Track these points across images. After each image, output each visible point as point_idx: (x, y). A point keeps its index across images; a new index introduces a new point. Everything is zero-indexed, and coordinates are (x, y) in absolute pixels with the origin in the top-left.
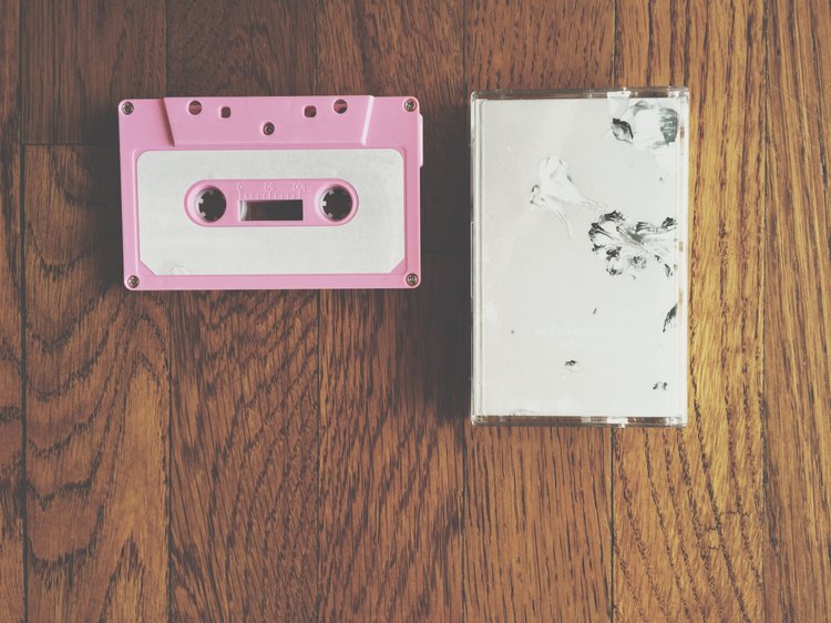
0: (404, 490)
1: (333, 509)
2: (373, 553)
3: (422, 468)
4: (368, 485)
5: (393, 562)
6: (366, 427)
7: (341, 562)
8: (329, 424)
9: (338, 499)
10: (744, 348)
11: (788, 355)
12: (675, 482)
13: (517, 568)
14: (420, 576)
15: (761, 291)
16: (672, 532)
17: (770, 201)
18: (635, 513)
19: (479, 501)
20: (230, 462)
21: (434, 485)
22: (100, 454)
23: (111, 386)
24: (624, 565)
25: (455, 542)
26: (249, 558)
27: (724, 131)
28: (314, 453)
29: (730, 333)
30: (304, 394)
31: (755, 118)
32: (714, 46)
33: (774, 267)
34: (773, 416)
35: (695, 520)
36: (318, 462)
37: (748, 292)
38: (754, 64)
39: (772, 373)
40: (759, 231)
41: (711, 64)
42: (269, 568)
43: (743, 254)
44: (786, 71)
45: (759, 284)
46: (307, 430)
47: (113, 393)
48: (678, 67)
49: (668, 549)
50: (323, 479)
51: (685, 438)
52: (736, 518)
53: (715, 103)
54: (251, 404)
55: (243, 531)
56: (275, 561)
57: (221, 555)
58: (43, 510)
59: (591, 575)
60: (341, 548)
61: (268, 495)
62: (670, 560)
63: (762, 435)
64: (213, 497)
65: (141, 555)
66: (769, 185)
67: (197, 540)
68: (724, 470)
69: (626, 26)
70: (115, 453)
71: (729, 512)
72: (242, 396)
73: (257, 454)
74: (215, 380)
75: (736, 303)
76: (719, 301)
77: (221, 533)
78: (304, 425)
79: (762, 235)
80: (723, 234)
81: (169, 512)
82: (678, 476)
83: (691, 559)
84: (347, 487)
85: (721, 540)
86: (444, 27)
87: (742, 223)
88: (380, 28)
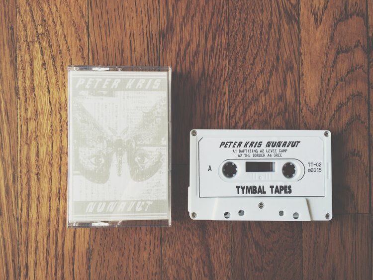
0: (188, 51)
1: (221, 42)
2: (202, 21)
3: (179, 62)
4: (205, 53)
5: (193, 17)
6: (206, 81)
7: (218, 17)
8: (224, 83)
9: (219, 47)
10: (27, 121)
11: (6, 117)
12: (59, 56)
13: (134, 14)
14: (180, 10)
15: (19, 147)
16: (60, 32)
17: (16, 189)
18: (78, 41)
19: (152, 46)
20: (271, 63)
21: (174, 53)
22: (333, 67)
23: (327, 99)
24: (83, 16)
25: (163, 27)
26: (261, 18)
27: (38, 223)
28: (231, 68)
29: (34, 127)
30: (236, 97)
31: (23, 229)
32: (43, 263)
33: (14, 159)
34: (13, 88)
35: (49, 38)
36: (229, 64)
37: (26, 147)
38: (24, 255)
39: (14, 109)
40: (21, 176)
41: (45, 255)
42: (252, 13)
43: (28, 166)
44: (10, 252)
45: (20, 151)
46: (234, 80)
47: (327, 96)
48: (60, 253)
49: (62, 24)
50: (227, 56)
51: (55, 77)
52: (29, 39)
53: (43, 236)
54: (261, 91)
55: (264, 31)
56: (249, 16)
57: (275, 19)
58: (359, 40)
59: (98, 11)
60: (217, 23)
61: (253, 49)
62: (61, 19)
63: (18, 79)
64: (278, 47)
65: (312, 19)
66: (17, 198)
67: (286, 26)
68: (36, 63)
69: (85, 273)
70: (325, 67)
71: (33, 42)
72: (265, 95)
73: (258, 68)
74: (278, 103)
75: (31, 142)
76: (39, 143)
77: (275, 30)
78: (236, 81)
79: (19, 174)
80: (38, 174)
81: (300, 40)
82: (58, 59)
83: (51, 19)
84: (215, 52)
85: (37, 29)
86: (171, 271)
87: (29, 180)
88: (202, 270)
